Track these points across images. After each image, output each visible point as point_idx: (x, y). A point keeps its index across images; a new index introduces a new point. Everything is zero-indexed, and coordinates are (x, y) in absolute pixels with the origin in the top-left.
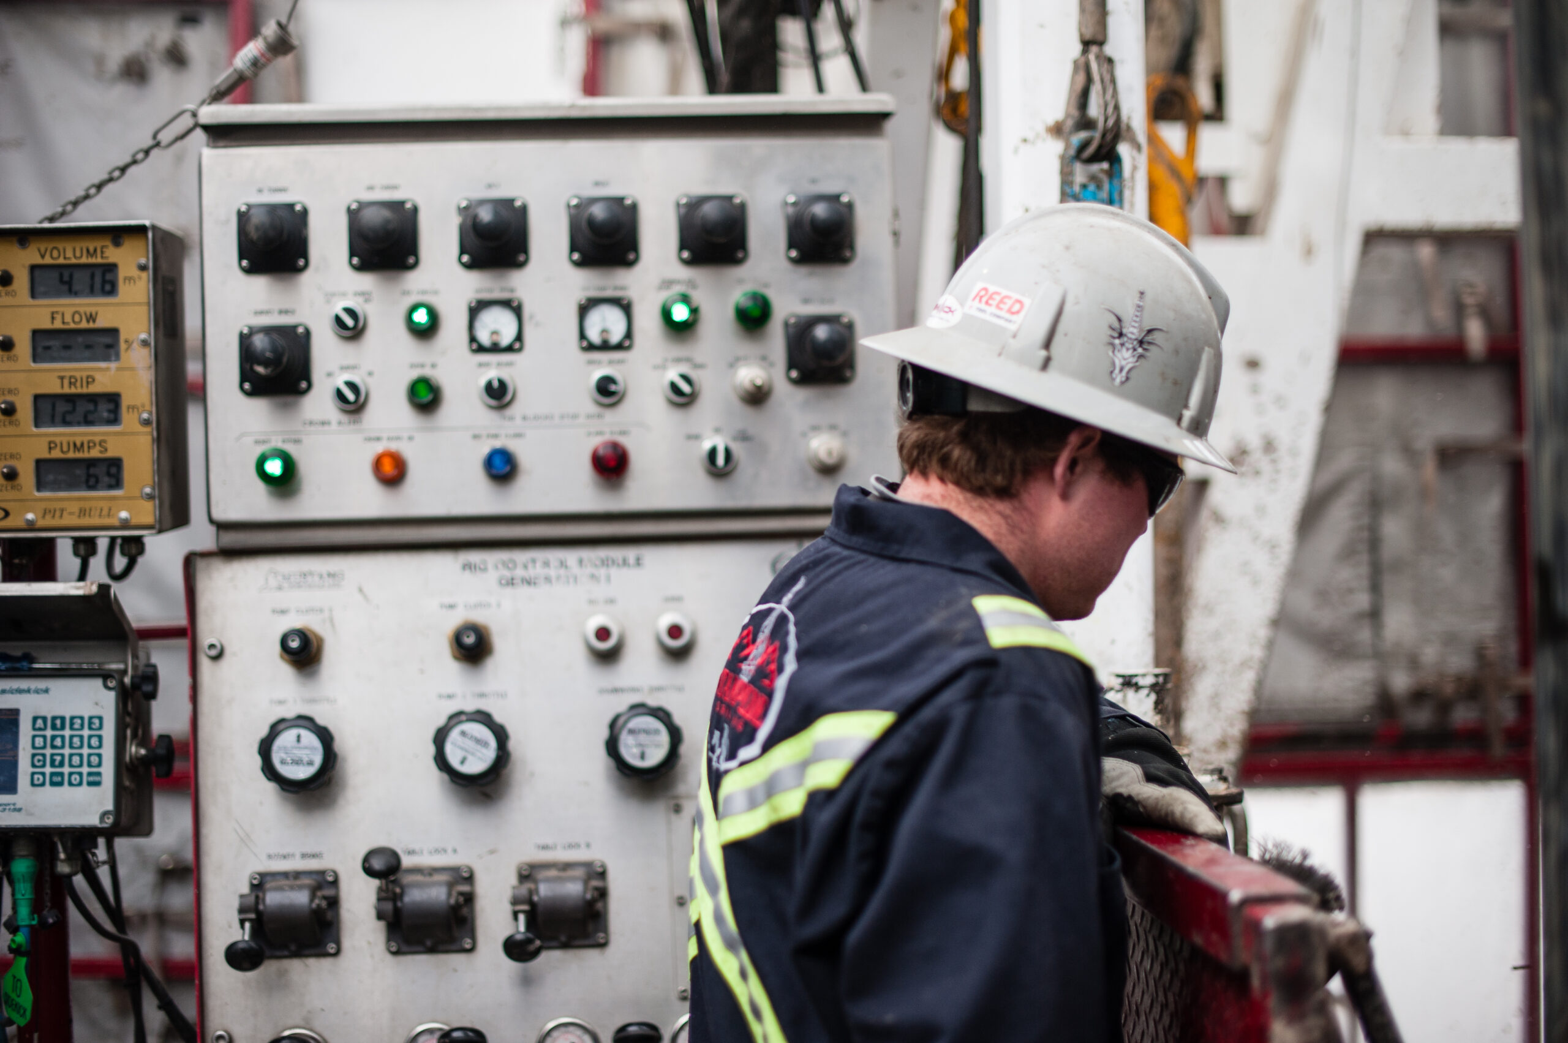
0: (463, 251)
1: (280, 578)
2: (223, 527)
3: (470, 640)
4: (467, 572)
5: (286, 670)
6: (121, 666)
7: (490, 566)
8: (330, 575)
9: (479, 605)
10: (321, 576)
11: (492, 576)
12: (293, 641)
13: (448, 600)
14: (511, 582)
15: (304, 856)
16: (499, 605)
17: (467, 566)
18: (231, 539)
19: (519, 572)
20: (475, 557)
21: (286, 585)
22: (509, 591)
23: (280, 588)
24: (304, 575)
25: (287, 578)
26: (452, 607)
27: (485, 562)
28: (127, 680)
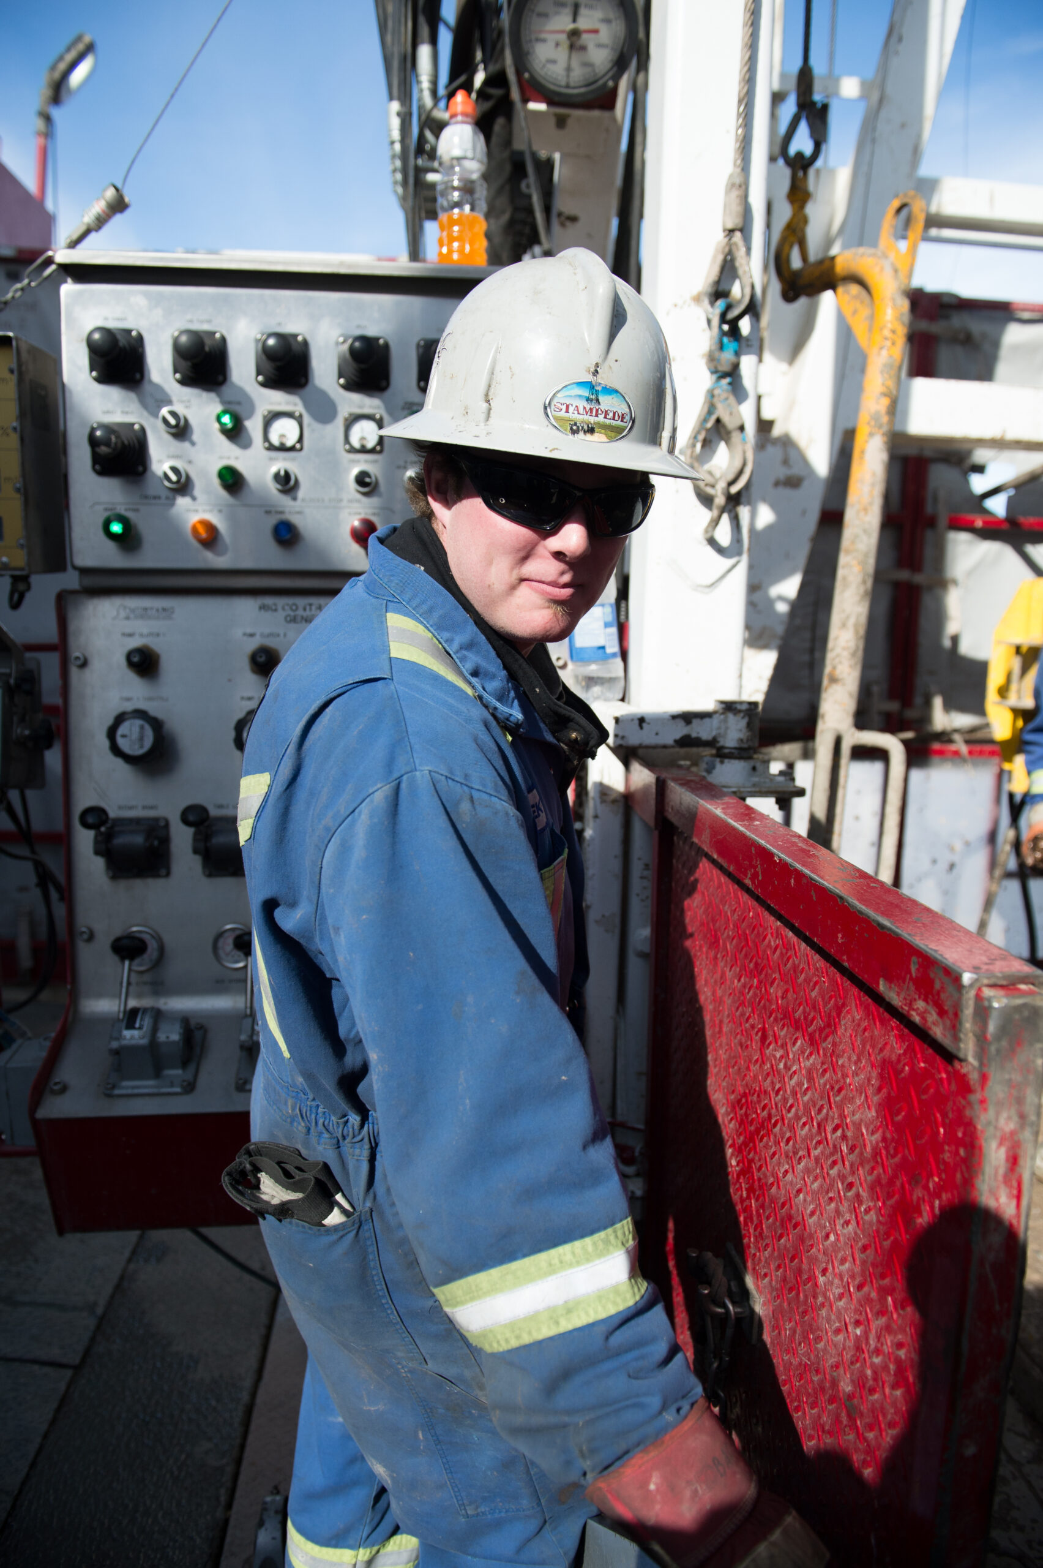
0: (258, 373)
1: (128, 610)
2: (85, 571)
3: (262, 659)
4: (263, 611)
5: (132, 677)
6: (7, 671)
7: (279, 608)
8: (164, 610)
9: (271, 635)
10: (158, 610)
11: (281, 615)
12: (135, 657)
13: (249, 630)
14: (294, 620)
15: (144, 807)
16: (285, 635)
17: (263, 607)
18: (90, 581)
19: (300, 612)
20: (269, 601)
21: (132, 616)
22: (292, 625)
23: (127, 618)
24: (146, 609)
25: (133, 611)
26: (252, 635)
27: (275, 605)
28: (12, 681)
